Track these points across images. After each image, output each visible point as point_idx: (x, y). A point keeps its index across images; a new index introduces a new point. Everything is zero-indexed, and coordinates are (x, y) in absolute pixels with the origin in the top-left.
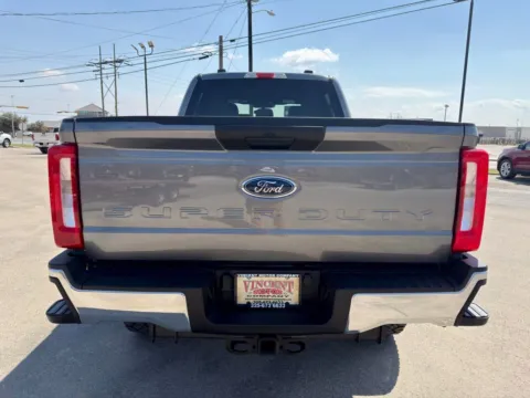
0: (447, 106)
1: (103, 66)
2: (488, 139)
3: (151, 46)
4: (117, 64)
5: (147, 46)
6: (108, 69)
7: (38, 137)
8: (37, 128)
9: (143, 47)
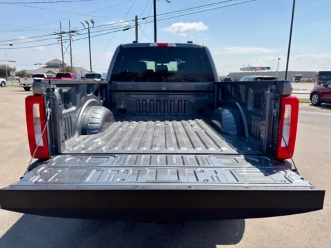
0: (279, 59)
1: (63, 35)
2: (305, 79)
3: (93, 22)
4: (72, 34)
5: (90, 22)
6: (66, 37)
7: (23, 80)
8: (22, 74)
9: (87, 23)
